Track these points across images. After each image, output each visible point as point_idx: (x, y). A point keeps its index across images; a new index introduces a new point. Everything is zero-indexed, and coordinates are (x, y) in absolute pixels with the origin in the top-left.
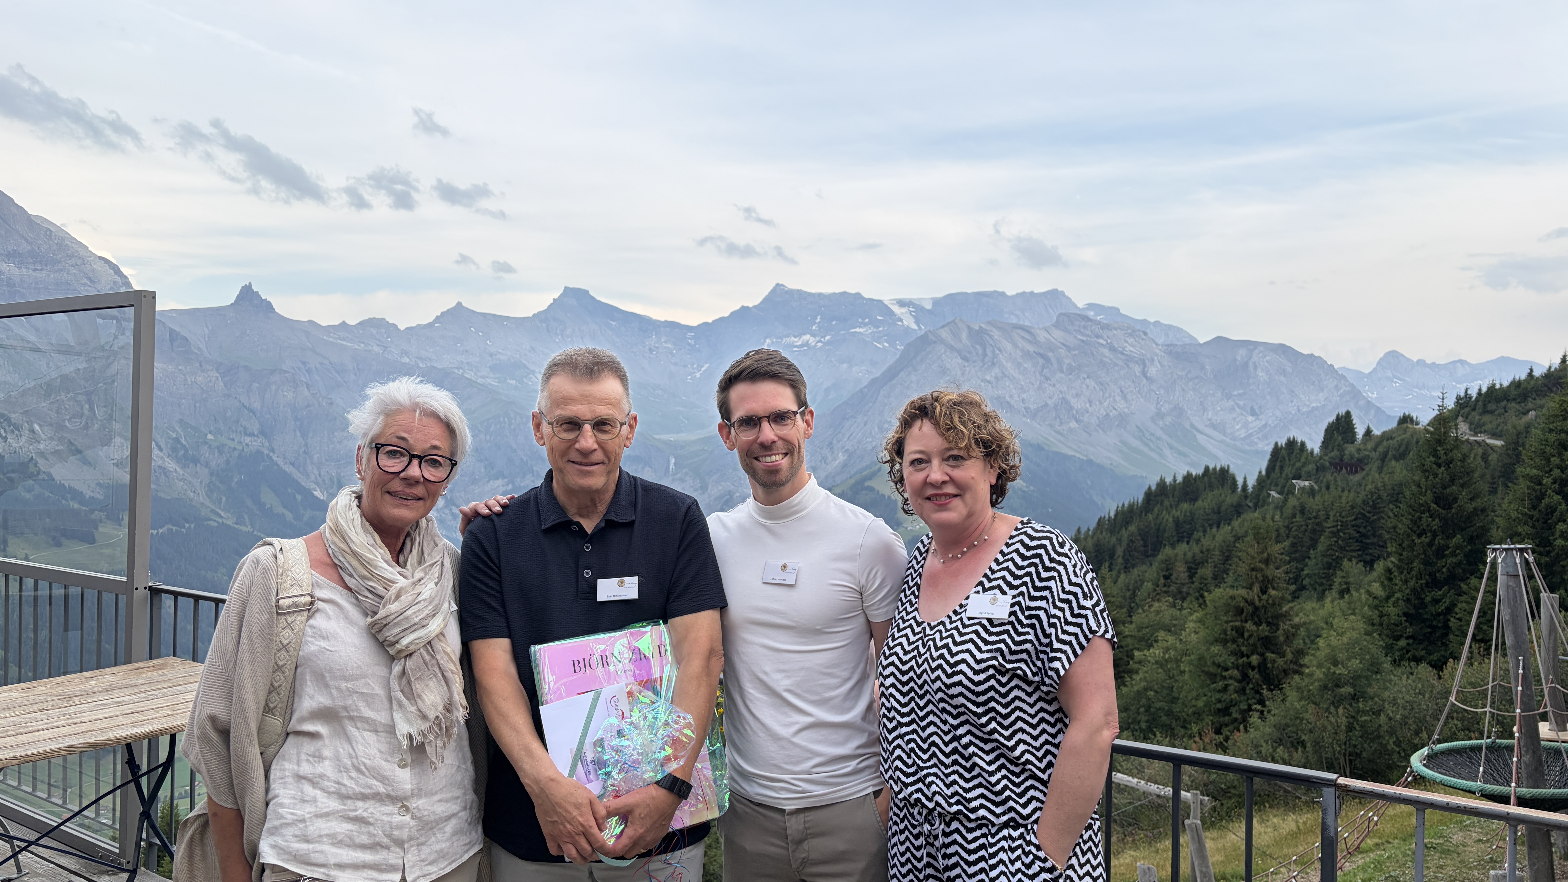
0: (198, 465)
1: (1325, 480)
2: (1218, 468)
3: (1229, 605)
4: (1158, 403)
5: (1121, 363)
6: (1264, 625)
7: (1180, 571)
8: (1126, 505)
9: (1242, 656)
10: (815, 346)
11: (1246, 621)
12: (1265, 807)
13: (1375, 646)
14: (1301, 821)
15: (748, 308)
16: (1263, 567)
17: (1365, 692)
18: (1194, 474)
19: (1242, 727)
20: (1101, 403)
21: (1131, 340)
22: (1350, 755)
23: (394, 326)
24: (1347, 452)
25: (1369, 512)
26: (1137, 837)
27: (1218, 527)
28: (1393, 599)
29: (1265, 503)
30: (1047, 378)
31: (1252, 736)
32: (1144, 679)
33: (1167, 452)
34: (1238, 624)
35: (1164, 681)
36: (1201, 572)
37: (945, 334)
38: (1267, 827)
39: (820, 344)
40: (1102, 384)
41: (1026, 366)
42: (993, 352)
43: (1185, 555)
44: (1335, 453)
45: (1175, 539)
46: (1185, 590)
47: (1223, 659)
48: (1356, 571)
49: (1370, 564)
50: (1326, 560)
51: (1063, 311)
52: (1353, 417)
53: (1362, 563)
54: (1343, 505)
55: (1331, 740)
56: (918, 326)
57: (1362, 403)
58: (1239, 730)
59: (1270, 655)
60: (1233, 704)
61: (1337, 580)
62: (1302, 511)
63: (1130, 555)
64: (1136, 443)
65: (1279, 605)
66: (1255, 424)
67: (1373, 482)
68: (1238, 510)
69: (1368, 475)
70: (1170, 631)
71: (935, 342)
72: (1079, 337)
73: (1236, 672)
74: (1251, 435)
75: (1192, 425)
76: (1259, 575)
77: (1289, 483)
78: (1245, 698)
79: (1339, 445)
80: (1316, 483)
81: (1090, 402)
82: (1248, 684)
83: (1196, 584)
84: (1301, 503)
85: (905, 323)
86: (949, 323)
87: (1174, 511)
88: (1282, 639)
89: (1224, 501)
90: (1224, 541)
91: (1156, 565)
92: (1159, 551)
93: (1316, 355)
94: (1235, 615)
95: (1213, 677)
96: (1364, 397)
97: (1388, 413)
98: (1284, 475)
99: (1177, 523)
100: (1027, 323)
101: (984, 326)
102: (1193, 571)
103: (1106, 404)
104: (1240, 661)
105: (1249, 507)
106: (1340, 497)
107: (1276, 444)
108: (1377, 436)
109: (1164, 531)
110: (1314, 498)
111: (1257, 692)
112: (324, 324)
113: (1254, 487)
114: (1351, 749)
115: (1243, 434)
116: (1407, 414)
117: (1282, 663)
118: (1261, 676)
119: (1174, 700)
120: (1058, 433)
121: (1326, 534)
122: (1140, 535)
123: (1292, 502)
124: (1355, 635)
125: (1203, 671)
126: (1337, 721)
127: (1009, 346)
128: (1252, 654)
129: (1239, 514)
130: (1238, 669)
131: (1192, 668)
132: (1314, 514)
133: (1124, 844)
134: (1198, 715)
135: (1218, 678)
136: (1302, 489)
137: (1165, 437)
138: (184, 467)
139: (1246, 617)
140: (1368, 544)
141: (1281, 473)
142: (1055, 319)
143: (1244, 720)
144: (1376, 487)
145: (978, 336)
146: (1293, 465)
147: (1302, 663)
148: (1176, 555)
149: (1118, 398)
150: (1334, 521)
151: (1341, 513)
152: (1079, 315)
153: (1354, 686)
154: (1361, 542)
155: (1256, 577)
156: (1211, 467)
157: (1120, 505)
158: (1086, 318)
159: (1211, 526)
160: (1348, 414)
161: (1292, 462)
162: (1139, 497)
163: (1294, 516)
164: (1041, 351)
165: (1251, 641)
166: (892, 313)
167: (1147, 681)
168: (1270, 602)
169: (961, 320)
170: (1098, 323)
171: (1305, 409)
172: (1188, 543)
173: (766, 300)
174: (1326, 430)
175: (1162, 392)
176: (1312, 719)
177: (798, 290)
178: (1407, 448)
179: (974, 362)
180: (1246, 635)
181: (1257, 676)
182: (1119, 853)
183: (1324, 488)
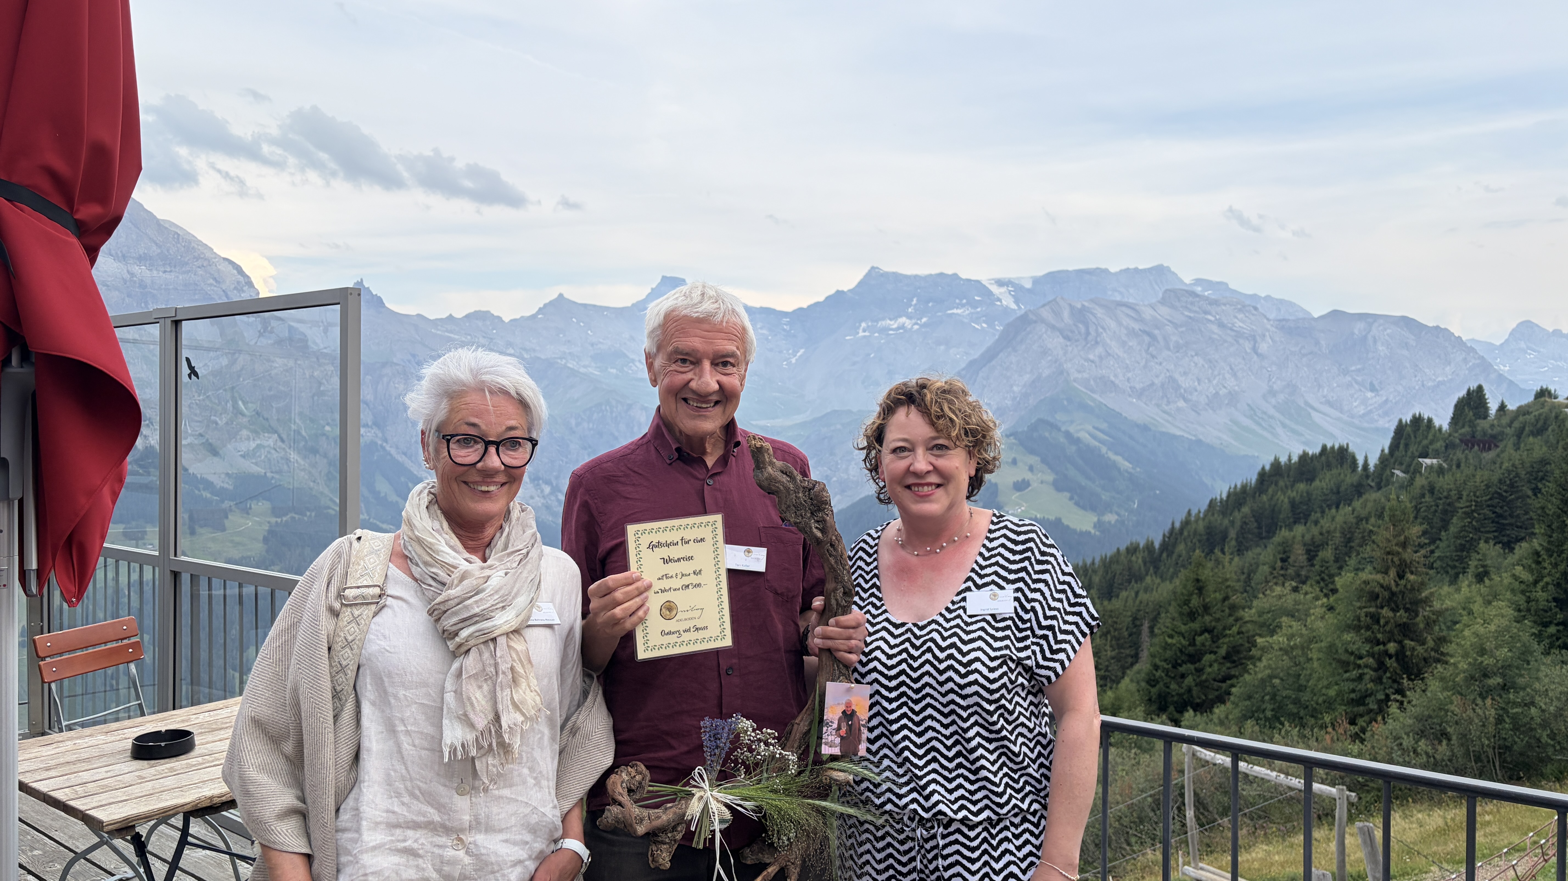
0: (318, 456)
1: (1455, 458)
2: (1336, 447)
3: (1362, 590)
4: (1269, 380)
5: (1229, 339)
6: (1402, 612)
7: (1299, 554)
8: (1239, 486)
9: (1378, 643)
10: (912, 328)
11: (1382, 607)
12: (1408, 801)
13: (1526, 632)
14: (1449, 817)
15: (843, 292)
16: (1400, 550)
17: (1515, 683)
18: (1310, 453)
19: (1379, 718)
20: (1210, 381)
21: (1241, 316)
22: (1500, 748)
23: (499, 318)
24: (1479, 428)
25: (1506, 491)
26: (1270, 831)
27: (1337, 507)
28: (1541, 584)
29: (1388, 483)
30: (1153, 357)
31: (1390, 727)
32: (1269, 667)
33: (1280, 430)
34: (1372, 610)
35: (1289, 668)
36: (1322, 554)
37: (1046, 313)
38: (1412, 823)
39: (916, 327)
40: (1210, 362)
41: (1131, 344)
42: (1097, 330)
43: (1303, 536)
44: (1466, 429)
45: (1291, 520)
46: (1303, 573)
47: (1356, 646)
48: (1493, 554)
49: (1509, 546)
50: (1459, 541)
51: (1169, 287)
52: (1486, 391)
53: (1500, 545)
54: (1477, 484)
55: (1478, 733)
56: (1018, 305)
57: (1493, 376)
58: (1376, 721)
59: (1407, 642)
60: (1367, 695)
61: (1473, 563)
62: (1432, 490)
63: (1244, 538)
64: (1247, 422)
65: (1418, 590)
66: (1374, 400)
67: (1510, 460)
68: (1359, 490)
69: (1503, 451)
70: (1293, 616)
71: (1035, 322)
72: (1186, 313)
73: (1371, 660)
74: (1370, 412)
75: (1306, 403)
76: (1396, 559)
77: (1415, 461)
78: (1382, 687)
79: (1470, 421)
80: (1444, 461)
81: (1199, 380)
82: (1385, 672)
83: (1317, 567)
84: (1430, 483)
85: (1004, 303)
86: (1049, 302)
87: (1289, 491)
88: (1422, 626)
89: (1343, 481)
90: (1345, 523)
91: (1271, 548)
92: (1274, 533)
93: (1443, 327)
94: (1369, 601)
95: (1345, 666)
96: (1495, 370)
97: (1522, 386)
98: (1409, 453)
99: (1293, 504)
100: (1131, 300)
101: (1086, 304)
102: (1312, 554)
103: (1215, 382)
104: (1376, 649)
105: (1371, 487)
106: (1474, 476)
107: (1400, 421)
108: (1512, 411)
109: (1280, 512)
110: (1444, 477)
111: (1395, 681)
112: (431, 318)
113: (1376, 466)
114: (1501, 742)
115: (1362, 410)
116: (1545, 387)
117: (1422, 651)
118: (1399, 664)
119: (1301, 689)
120: (1165, 412)
121: (1459, 514)
122: (1254, 516)
123: (1420, 481)
124: (1504, 622)
125: (1334, 659)
126: (1484, 713)
127: (1113, 325)
128: (1389, 641)
129: (1360, 495)
130: (1373, 657)
131: (1321, 655)
132: (1445, 494)
133: (1256, 838)
134: (1329, 705)
135: (1351, 667)
136: (1431, 467)
137: (1277, 415)
138: (305, 457)
139: (1381, 603)
140: (1504, 525)
141: (1406, 451)
142: (1161, 295)
143: (1381, 711)
144: (1513, 465)
145: (1081, 315)
146: (1420, 443)
147: (1445, 651)
148: (1294, 537)
149: (1227, 376)
150: (1467, 501)
151: (1475, 493)
152: (1187, 291)
153: (1503, 676)
154: (1498, 523)
155: (1392, 561)
156: (1329, 446)
157: (1233, 486)
158: (1194, 294)
159: (1330, 508)
160: (1480, 388)
161: (1418, 440)
162: (1252, 477)
163: (1423, 496)
164: (1147, 329)
165: (1388, 628)
166: (990, 293)
167: (1271, 669)
168: (1409, 587)
169: (1062, 298)
170: (1207, 299)
171: (1430, 384)
172: (1305, 524)
173: (861, 284)
174: (1456, 406)
175: (1274, 368)
176: (1457, 711)
177: (894, 273)
178: (1545, 423)
179: (1077, 341)
180: (1382, 622)
181: (1395, 665)
182: (1250, 847)
183: (1454, 467)
